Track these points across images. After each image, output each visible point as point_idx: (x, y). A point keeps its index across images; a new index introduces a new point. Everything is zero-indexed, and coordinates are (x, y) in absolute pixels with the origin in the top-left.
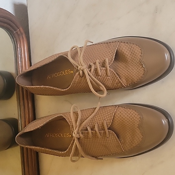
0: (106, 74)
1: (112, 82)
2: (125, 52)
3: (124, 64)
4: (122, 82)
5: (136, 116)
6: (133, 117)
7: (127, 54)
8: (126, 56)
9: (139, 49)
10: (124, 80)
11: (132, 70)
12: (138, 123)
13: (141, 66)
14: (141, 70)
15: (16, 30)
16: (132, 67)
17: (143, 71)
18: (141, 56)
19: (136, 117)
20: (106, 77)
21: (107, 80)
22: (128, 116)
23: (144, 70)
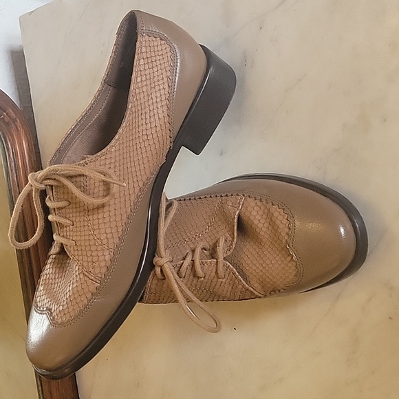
0: (217, 273)
1: (230, 289)
2: (256, 222)
3: (255, 247)
4: (252, 289)
7: (260, 225)
8: (258, 230)
9: (284, 216)
10: (257, 285)
11: (271, 266)
13: (289, 258)
14: (290, 265)
15: (1, 116)
16: (271, 258)
17: (293, 268)
18: (288, 234)
20: (216, 279)
21: (219, 284)
23: (297, 268)
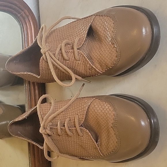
2: (98, 28)
4: (95, 68)
5: (110, 112)
6: (107, 113)
9: (112, 22)
10: (97, 65)
12: (112, 122)
13: (113, 46)
14: (113, 50)
15: (21, 13)
17: (115, 52)
18: (113, 32)
19: (110, 114)
20: (75, 61)
22: (101, 111)
23: (117, 51)
